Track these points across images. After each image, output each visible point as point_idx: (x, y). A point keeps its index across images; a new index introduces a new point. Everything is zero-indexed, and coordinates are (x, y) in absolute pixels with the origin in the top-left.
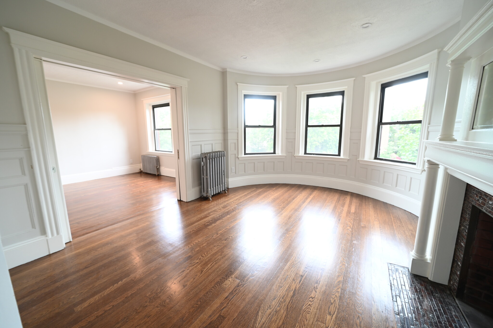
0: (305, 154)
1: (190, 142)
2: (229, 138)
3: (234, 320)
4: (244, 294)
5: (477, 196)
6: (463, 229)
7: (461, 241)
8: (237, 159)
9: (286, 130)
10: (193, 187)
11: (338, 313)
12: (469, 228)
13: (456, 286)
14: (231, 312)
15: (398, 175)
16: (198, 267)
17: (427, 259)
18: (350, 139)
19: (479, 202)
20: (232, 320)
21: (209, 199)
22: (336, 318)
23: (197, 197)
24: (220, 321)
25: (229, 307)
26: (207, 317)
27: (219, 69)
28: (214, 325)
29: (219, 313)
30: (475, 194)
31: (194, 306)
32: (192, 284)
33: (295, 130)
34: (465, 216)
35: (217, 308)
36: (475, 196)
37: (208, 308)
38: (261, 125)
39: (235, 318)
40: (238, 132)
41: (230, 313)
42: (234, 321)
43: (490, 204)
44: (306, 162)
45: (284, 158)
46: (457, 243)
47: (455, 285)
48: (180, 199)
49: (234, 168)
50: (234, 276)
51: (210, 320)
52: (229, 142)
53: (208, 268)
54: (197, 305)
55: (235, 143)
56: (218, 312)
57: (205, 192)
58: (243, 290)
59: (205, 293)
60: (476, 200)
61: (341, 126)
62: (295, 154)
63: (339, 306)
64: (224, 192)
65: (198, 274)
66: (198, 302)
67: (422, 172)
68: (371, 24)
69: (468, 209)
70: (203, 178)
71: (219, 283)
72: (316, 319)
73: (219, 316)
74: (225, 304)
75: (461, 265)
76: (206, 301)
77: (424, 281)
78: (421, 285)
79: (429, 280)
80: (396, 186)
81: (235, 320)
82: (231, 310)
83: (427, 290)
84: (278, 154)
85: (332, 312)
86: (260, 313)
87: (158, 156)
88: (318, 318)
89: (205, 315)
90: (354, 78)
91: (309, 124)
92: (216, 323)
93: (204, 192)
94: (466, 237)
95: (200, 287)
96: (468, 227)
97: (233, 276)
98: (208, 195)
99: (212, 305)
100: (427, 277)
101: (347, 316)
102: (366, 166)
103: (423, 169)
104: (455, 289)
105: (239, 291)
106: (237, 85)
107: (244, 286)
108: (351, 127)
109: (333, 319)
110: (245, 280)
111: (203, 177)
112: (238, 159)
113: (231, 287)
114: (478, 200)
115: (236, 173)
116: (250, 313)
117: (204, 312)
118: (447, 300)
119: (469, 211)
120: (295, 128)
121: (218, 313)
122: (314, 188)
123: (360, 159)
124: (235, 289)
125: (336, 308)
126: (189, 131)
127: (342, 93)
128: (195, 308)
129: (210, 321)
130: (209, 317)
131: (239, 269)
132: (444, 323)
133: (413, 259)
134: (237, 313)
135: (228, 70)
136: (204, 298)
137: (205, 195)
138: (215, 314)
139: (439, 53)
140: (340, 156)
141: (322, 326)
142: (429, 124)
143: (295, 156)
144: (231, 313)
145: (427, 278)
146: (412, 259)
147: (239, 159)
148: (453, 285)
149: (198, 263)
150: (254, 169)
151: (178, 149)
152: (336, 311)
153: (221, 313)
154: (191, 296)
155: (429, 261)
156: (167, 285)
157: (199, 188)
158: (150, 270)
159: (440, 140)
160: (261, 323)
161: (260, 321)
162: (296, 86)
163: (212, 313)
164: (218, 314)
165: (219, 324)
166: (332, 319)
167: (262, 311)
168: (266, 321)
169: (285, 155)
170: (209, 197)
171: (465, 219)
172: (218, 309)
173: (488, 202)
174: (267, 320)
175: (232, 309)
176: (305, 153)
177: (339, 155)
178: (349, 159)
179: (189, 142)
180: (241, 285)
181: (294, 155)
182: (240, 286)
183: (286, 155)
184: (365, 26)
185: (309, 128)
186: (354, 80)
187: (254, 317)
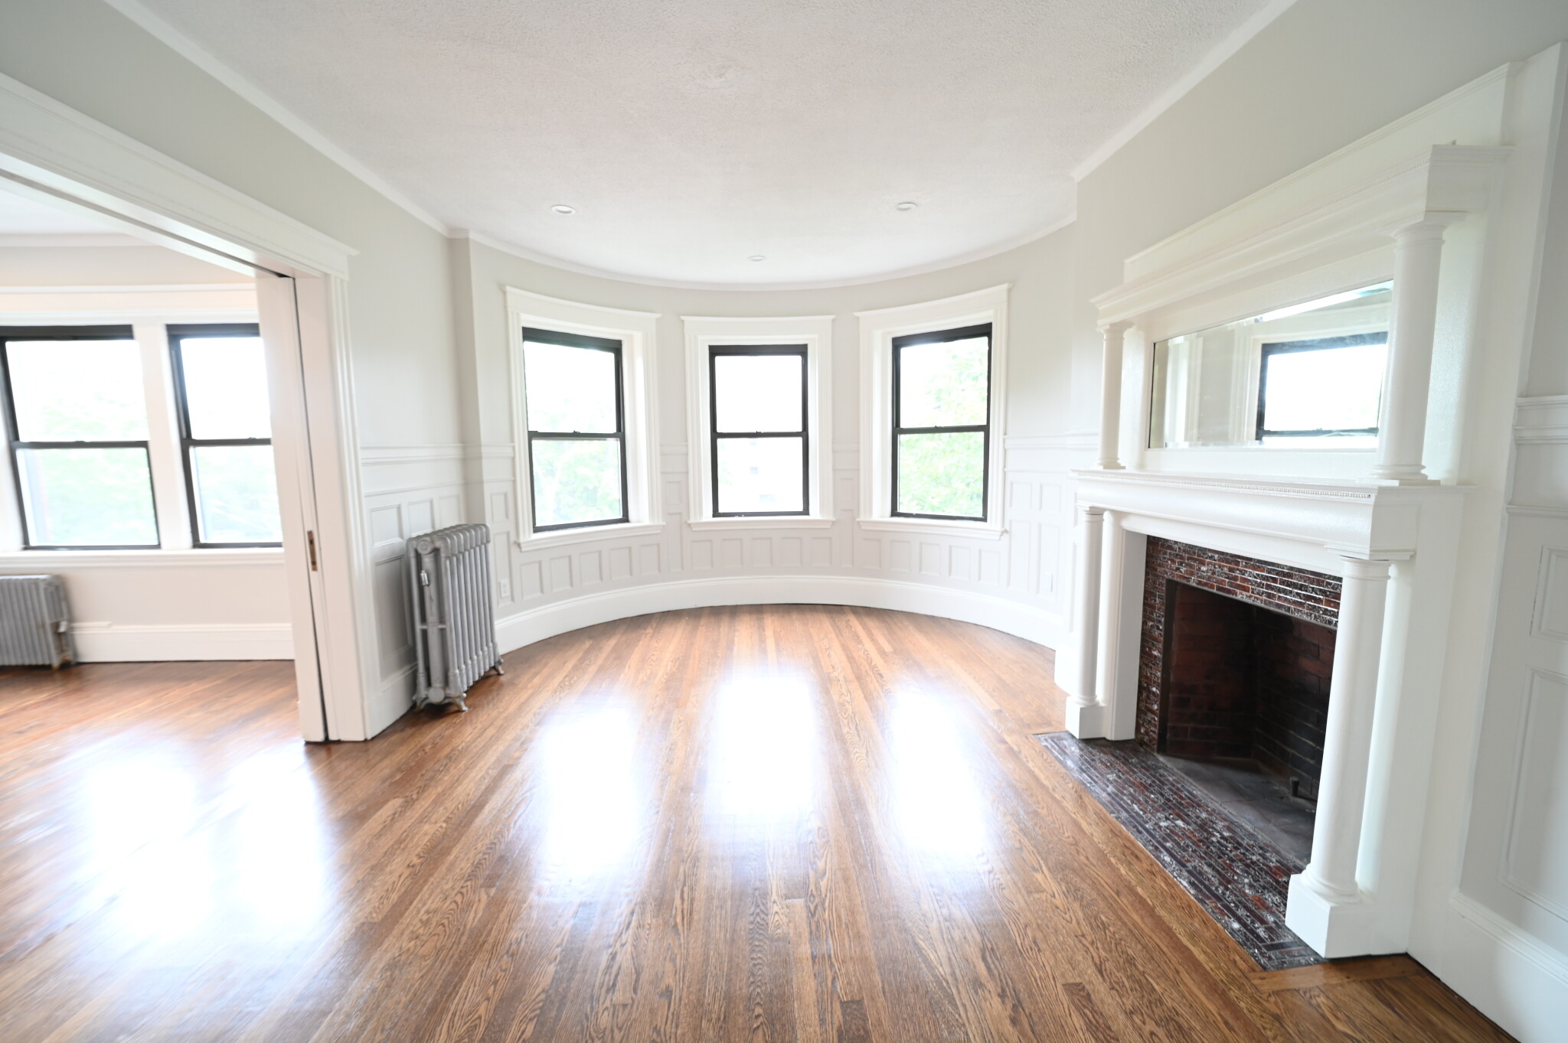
0: (714, 516)
1: (366, 496)
2: (486, 476)
3: (884, 993)
4: (846, 924)
5: (1173, 562)
6: (1152, 626)
7: (1150, 649)
8: (514, 549)
9: (661, 445)
10: (385, 674)
11: (1045, 860)
12: (1165, 621)
13: (1154, 732)
14: (860, 979)
15: (950, 547)
16: (649, 925)
17: (1098, 703)
18: (834, 470)
19: (1181, 572)
20: (881, 994)
21: (456, 709)
22: (1049, 869)
23: (401, 710)
24: (859, 1015)
25: (843, 971)
26: (818, 1029)
27: (440, 228)
28: (854, 1034)
29: (835, 999)
30: (1168, 559)
31: (755, 1026)
32: (684, 976)
33: (687, 445)
34: (1153, 602)
35: (817, 992)
36: (1169, 562)
37: (796, 1005)
38: (581, 432)
39: (883, 988)
40: (515, 454)
41: (859, 982)
42: (888, 995)
43: (1203, 572)
44: (725, 540)
45: (659, 532)
46: (1145, 654)
47: (1151, 731)
48: (327, 737)
49: (505, 581)
50: (778, 895)
51: (832, 1030)
52: (488, 489)
53: (682, 912)
54: (761, 1019)
55: (506, 495)
56: (832, 999)
57: (437, 681)
58: (834, 916)
59: (749, 978)
60: (1173, 570)
61: (804, 434)
62: (689, 518)
63: (1035, 847)
64: (493, 672)
65: (670, 941)
66: (754, 1010)
67: (1002, 535)
68: (916, 204)
69: (1157, 588)
70: (425, 633)
71: (757, 932)
72: (1024, 892)
73: (842, 1006)
74: (829, 972)
75: (1158, 692)
76: (771, 995)
77: (1104, 746)
78: (1105, 753)
79: (1108, 740)
80: (950, 574)
81: (887, 990)
82: (855, 975)
83: (1117, 758)
84: (639, 522)
85: (1035, 864)
86: (921, 942)
87: (56, 572)
88: (1026, 888)
89: (808, 1028)
90: (833, 317)
91: (719, 430)
92: (853, 1027)
93: (429, 684)
94: (1162, 639)
95: (714, 973)
96: (1163, 620)
97: (774, 897)
98: (452, 692)
99: (798, 993)
100: (1102, 736)
101: (1061, 858)
102: (876, 535)
103: (1003, 529)
104: (1154, 738)
105: (825, 924)
106: (505, 293)
107: (827, 904)
108: (833, 439)
109: (1048, 876)
110: (814, 892)
111: (425, 627)
112: (518, 550)
113: (797, 923)
114: (1178, 569)
115: (513, 599)
116: (902, 956)
117: (796, 1023)
118: (1149, 763)
119: (1161, 591)
120: (687, 441)
121: (831, 1003)
122: (758, 610)
123: (862, 518)
124: (813, 924)
125: (1034, 854)
126: (359, 452)
127: (801, 350)
128: (761, 1029)
129: (834, 1031)
130: (821, 1025)
131: (770, 873)
132: (1174, 799)
133: (1081, 709)
134: (876, 974)
135: (472, 236)
136: (759, 990)
137: (436, 695)
138: (830, 1009)
139: (1009, 291)
140: (808, 514)
141: (1044, 898)
142: (1005, 434)
143: (689, 525)
144: (861, 983)
145: (1104, 739)
146: (1079, 711)
147: (523, 550)
148: (1147, 733)
149: (635, 914)
150: (571, 577)
151: (308, 529)
152: (1039, 859)
153: (839, 997)
154: (716, 1007)
155: (1102, 704)
156: (602, 1027)
157: (403, 676)
158: (480, 1017)
159: (1105, 468)
160: (944, 960)
161: (939, 959)
162: (683, 318)
163: (818, 1009)
164: (837, 1006)
165: (861, 1022)
166: (1045, 876)
167: (921, 937)
168: (950, 951)
169: (661, 523)
170: (457, 700)
171: (1153, 607)
172: (822, 992)
173: (1200, 568)
174: (947, 948)
175: (855, 971)
176: (716, 513)
177: (806, 511)
178: (834, 519)
179: (363, 495)
180: (816, 907)
181: (686, 522)
182: (817, 912)
183: (664, 523)
184: (903, 207)
185: (720, 441)
186: (833, 320)
187: (917, 957)
